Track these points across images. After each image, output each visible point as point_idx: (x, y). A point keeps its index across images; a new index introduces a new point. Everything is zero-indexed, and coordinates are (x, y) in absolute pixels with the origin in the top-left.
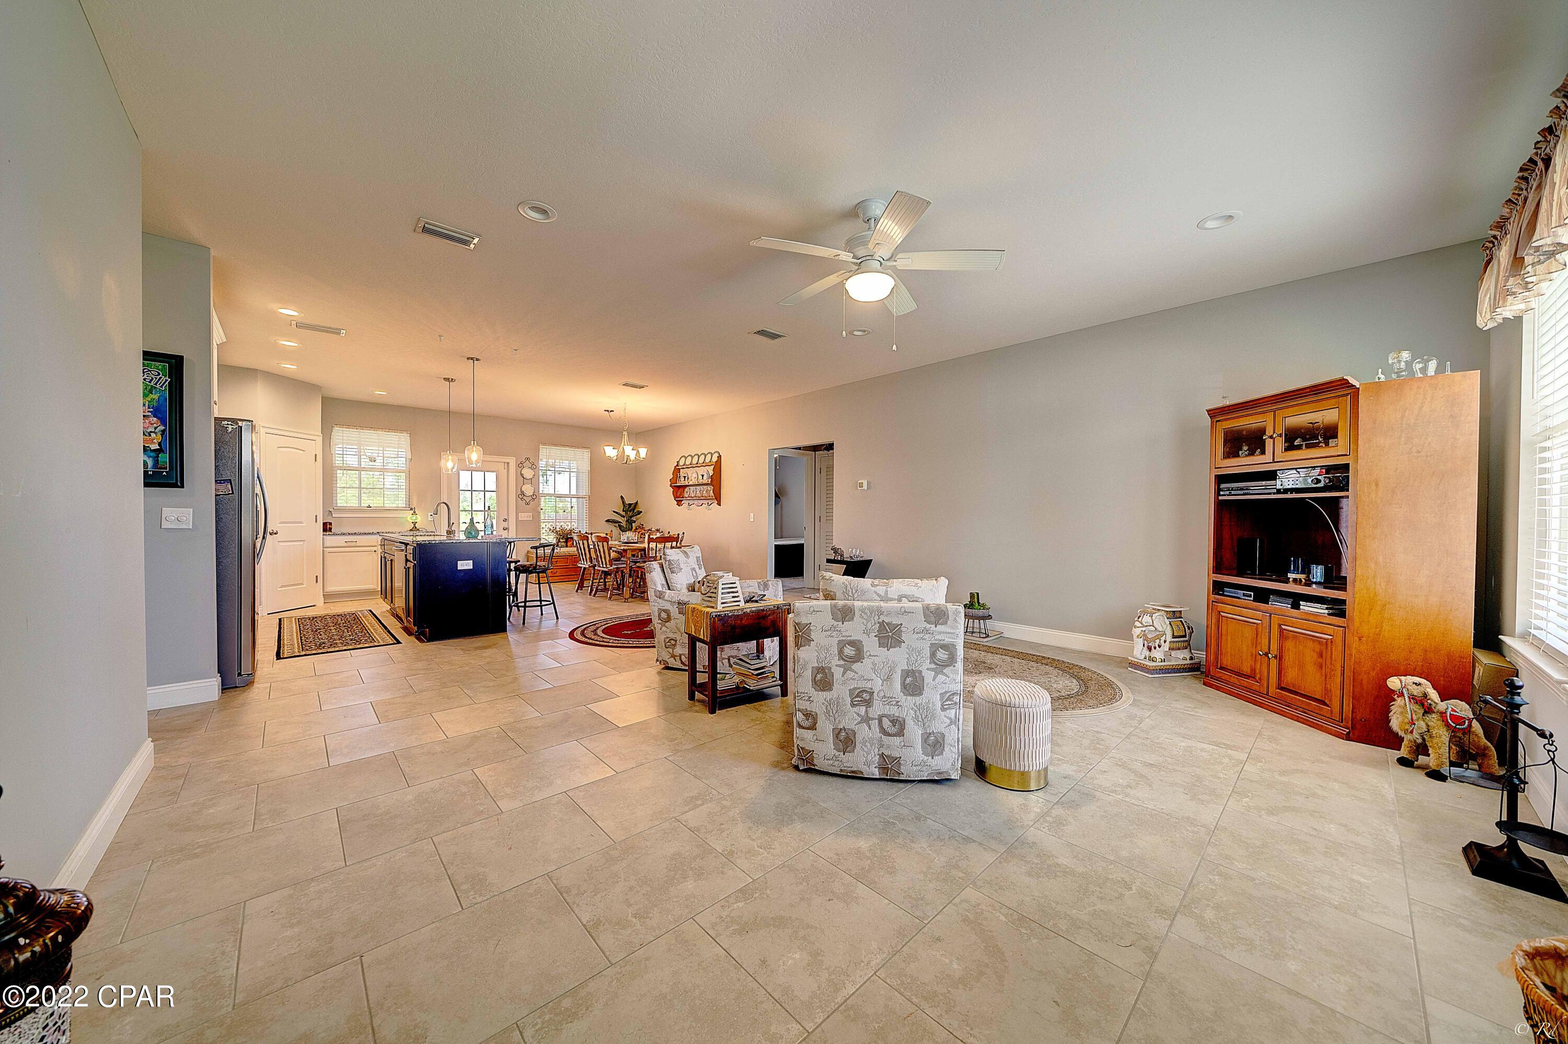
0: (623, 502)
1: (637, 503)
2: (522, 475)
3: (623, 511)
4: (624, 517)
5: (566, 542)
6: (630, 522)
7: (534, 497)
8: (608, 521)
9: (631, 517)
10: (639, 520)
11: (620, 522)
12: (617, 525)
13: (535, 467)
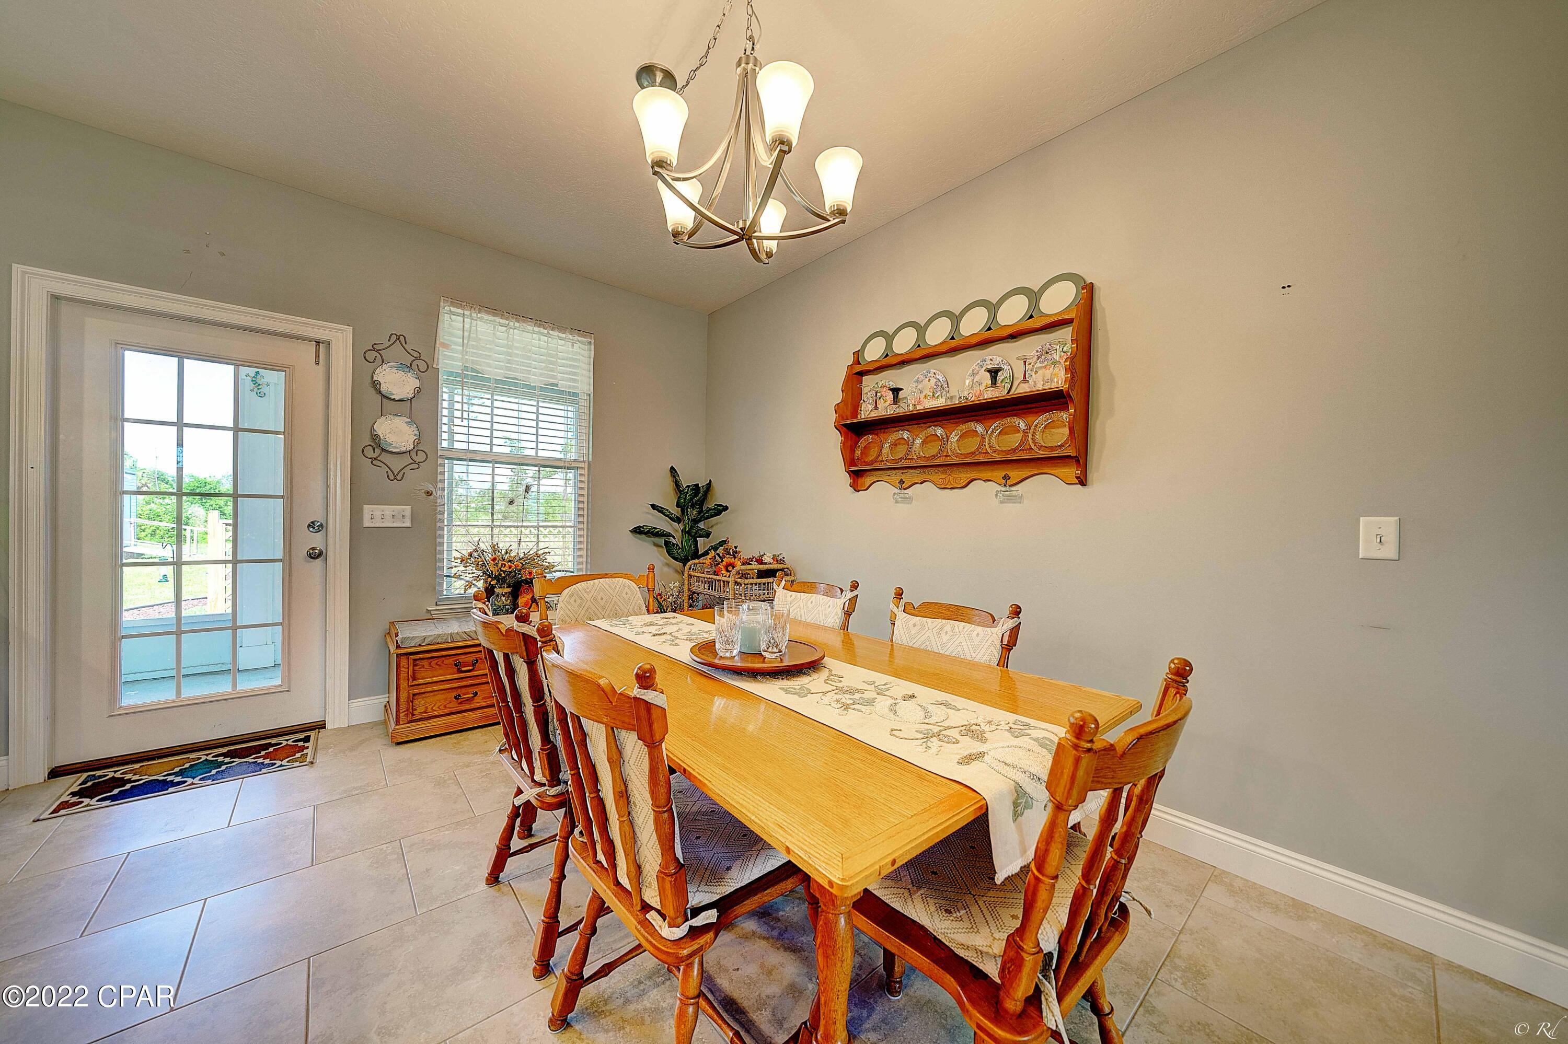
0: (677, 484)
1: (709, 484)
2: (376, 385)
3: (678, 506)
4: (678, 520)
5: (515, 595)
6: (693, 534)
7: (421, 457)
8: (638, 531)
9: (696, 521)
10: (720, 528)
11: (669, 535)
12: (662, 541)
13: (423, 367)
